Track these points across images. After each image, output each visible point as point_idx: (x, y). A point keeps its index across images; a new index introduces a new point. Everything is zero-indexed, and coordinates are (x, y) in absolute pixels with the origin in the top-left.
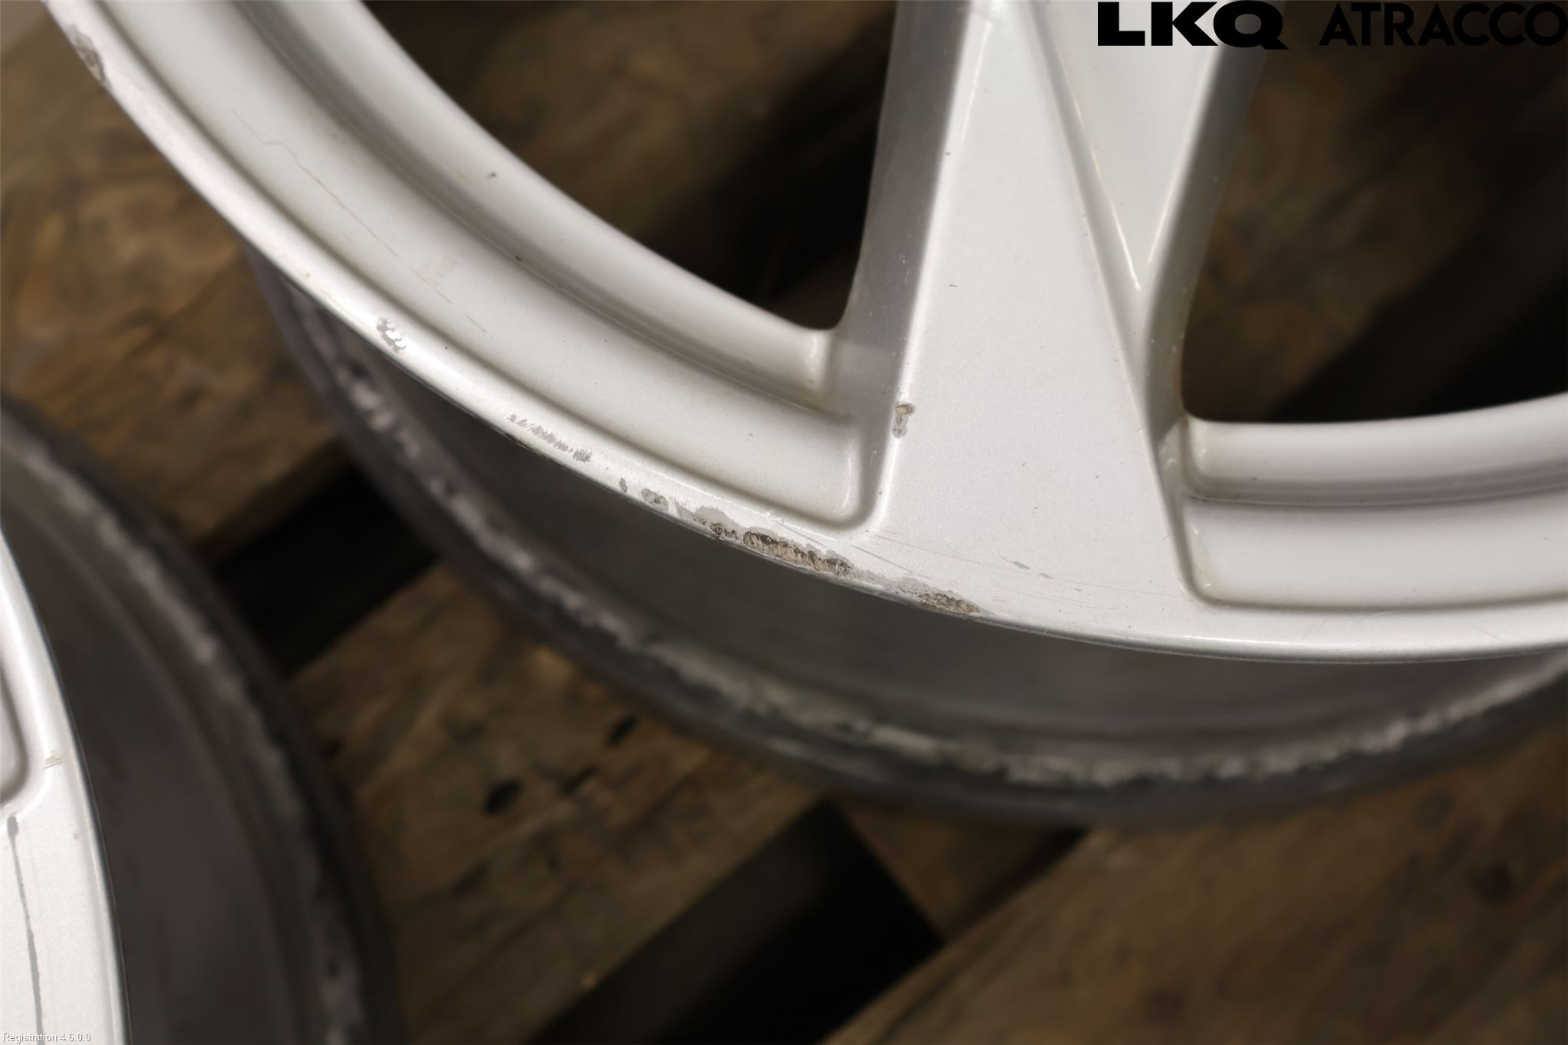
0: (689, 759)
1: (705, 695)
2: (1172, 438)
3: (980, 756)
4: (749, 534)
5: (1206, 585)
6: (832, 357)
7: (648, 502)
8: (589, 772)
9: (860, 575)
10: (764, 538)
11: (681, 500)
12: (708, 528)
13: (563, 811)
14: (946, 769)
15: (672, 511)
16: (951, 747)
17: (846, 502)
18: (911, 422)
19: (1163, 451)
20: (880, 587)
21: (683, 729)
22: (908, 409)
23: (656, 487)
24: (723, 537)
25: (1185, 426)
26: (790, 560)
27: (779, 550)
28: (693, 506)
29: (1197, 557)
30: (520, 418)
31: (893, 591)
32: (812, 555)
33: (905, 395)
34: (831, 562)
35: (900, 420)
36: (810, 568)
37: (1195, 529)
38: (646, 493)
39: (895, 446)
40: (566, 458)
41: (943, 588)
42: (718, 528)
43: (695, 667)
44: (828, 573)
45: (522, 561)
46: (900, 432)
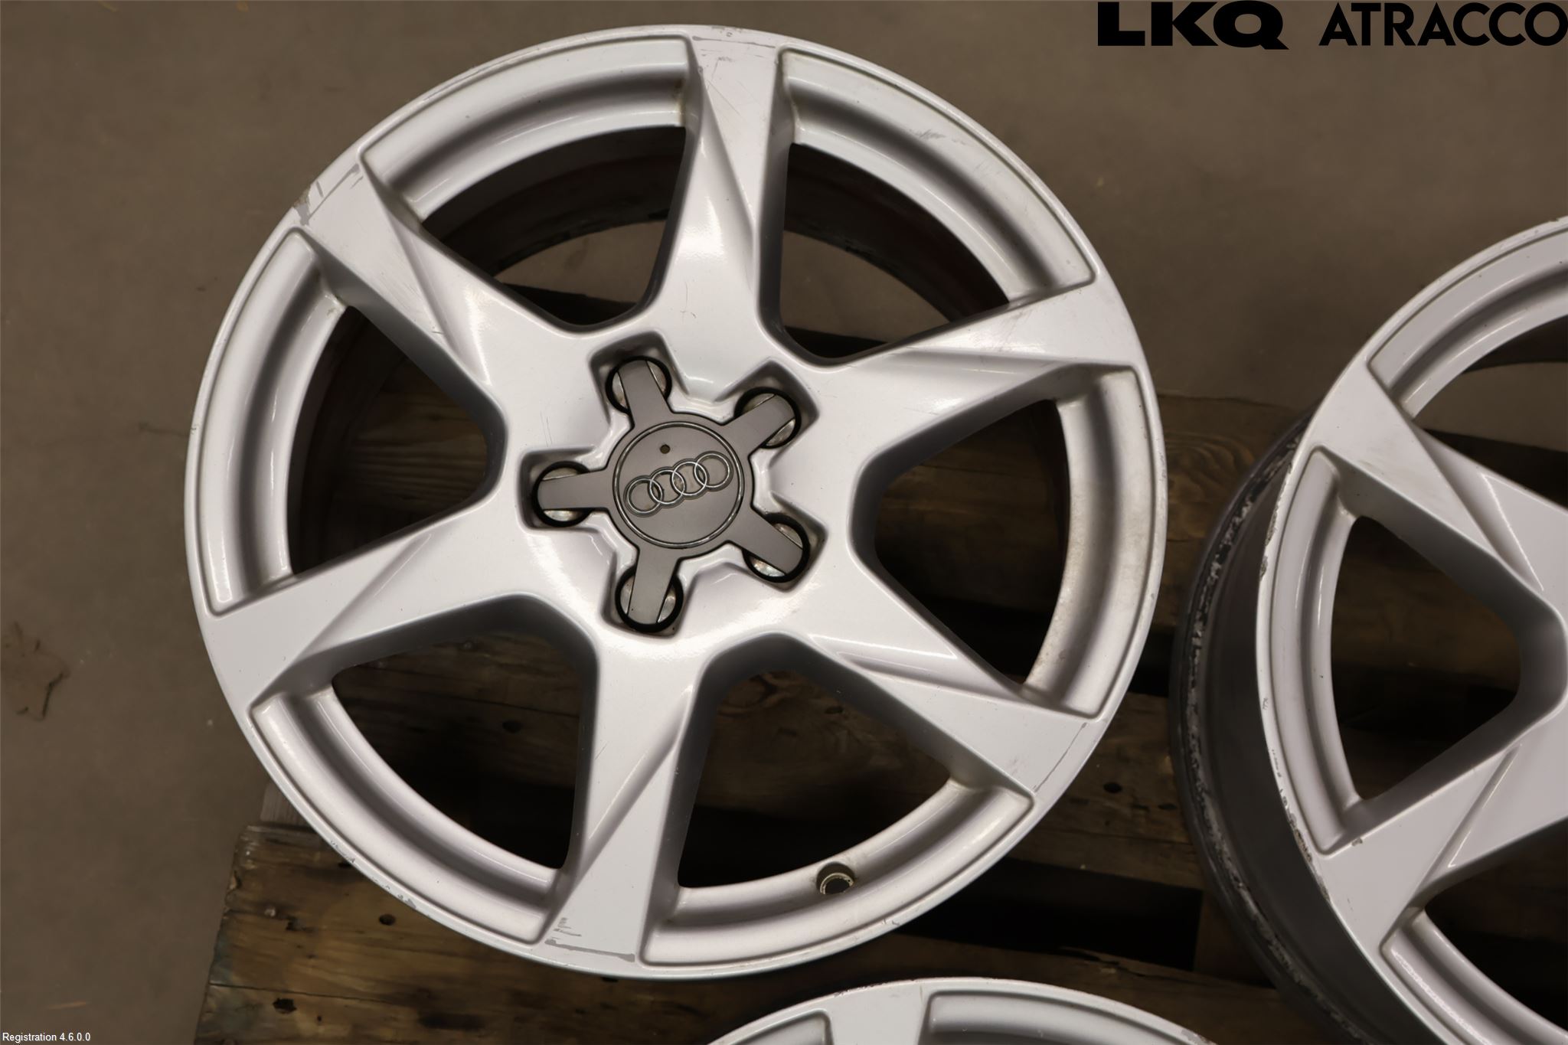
0: (1179, 837)
1: (1206, 825)
2: (1415, 909)
3: (1267, 930)
4: (1297, 831)
5: (1384, 949)
6: (1356, 806)
7: (1283, 800)
8: (1145, 808)
9: (1312, 865)
10: (1300, 835)
11: (1290, 808)
12: (1290, 820)
13: (1127, 811)
14: (1254, 924)
15: (1286, 807)
16: (1261, 919)
17: (1326, 846)
18: (1358, 845)
19: (1409, 909)
20: (1313, 872)
21: (1186, 826)
22: (1361, 842)
23: (1288, 799)
24: (1291, 825)
25: (1420, 911)
26: (1300, 845)
27: (1300, 841)
28: (1291, 812)
29: (1389, 941)
30: (1275, 752)
31: (1316, 876)
32: (1306, 850)
33: (1363, 838)
34: (1309, 856)
35: (1356, 842)
36: (1303, 851)
37: (1395, 935)
38: (1285, 798)
39: (1349, 846)
40: (1276, 772)
41: (1327, 888)
42: (1292, 822)
43: (1212, 814)
44: (1305, 857)
45: (1194, 729)
46: (1353, 845)
